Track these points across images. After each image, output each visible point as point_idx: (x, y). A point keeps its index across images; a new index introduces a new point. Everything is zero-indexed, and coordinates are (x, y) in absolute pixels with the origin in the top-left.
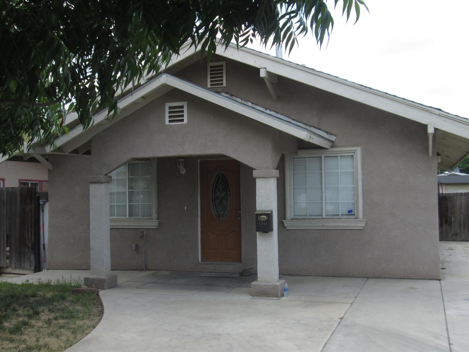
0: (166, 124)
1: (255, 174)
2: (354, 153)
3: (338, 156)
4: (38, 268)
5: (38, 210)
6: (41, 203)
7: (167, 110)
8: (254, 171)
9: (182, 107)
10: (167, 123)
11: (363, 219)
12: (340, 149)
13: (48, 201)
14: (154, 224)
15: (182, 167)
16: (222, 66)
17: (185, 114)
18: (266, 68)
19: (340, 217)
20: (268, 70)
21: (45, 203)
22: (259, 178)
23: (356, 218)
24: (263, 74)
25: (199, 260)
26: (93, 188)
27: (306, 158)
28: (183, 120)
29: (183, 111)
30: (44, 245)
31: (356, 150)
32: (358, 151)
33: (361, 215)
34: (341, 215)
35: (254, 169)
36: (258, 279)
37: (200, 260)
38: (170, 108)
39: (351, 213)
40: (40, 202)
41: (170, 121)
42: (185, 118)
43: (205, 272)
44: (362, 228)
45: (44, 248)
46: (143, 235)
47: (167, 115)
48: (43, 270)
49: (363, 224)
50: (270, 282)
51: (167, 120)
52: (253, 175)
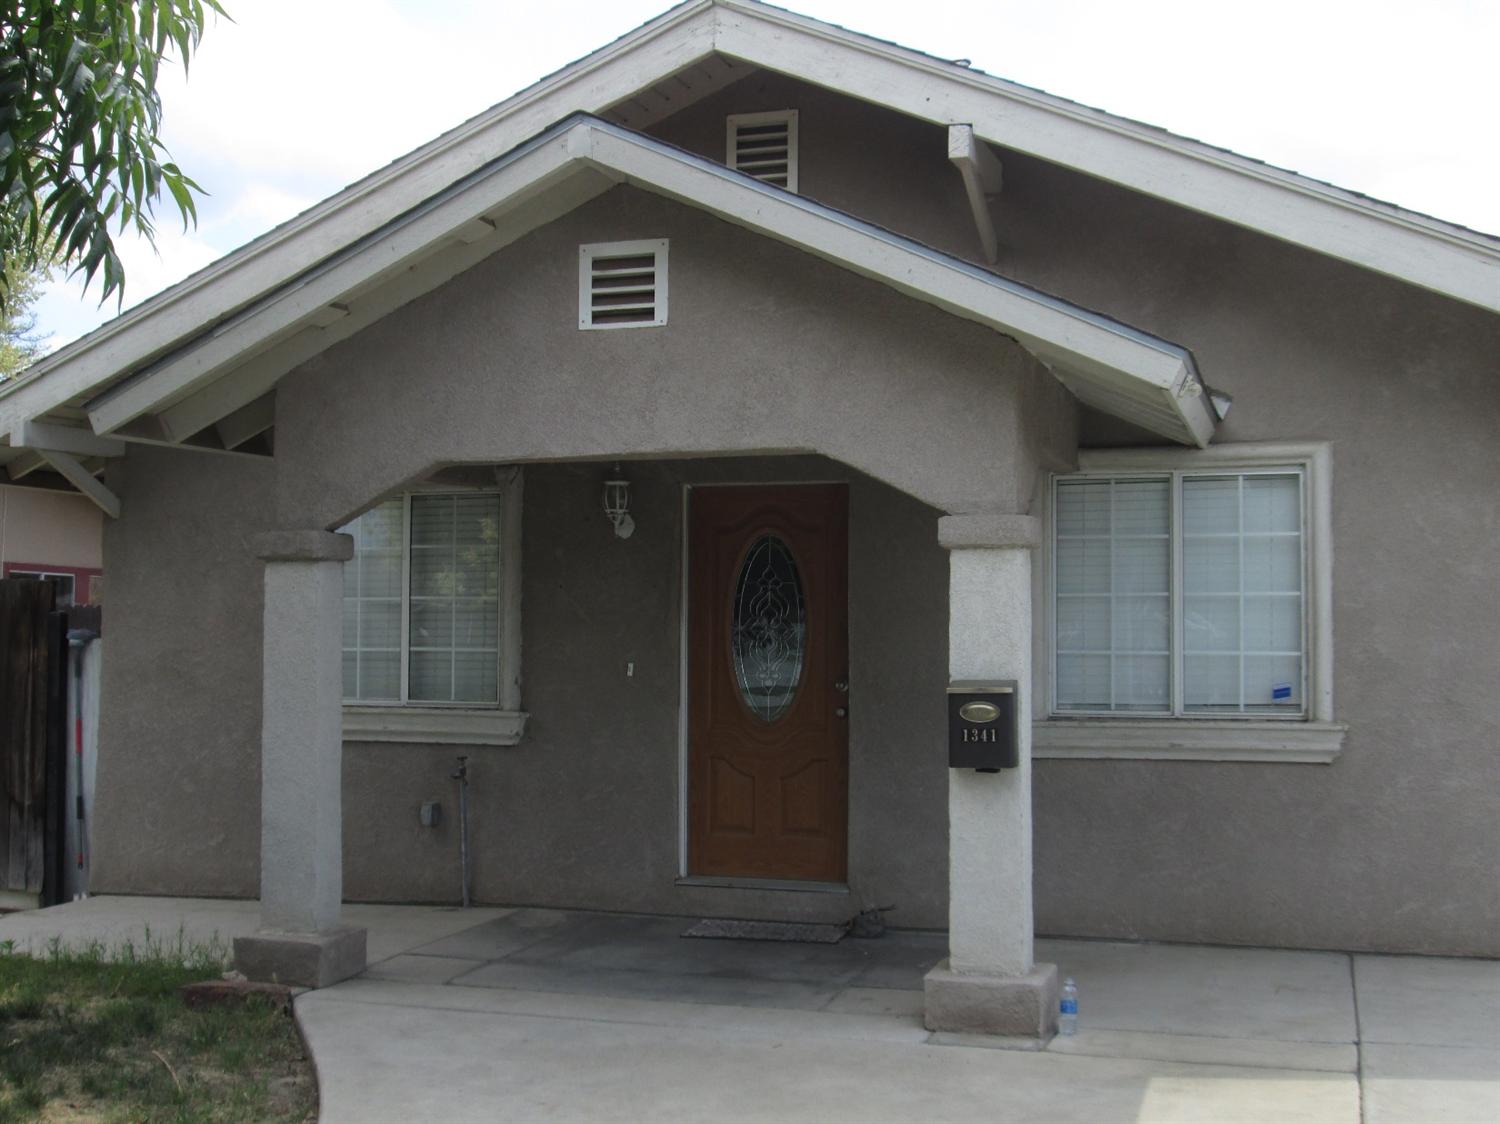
0: (582, 327)
1: (947, 531)
2: (1303, 465)
3: (1235, 478)
4: (55, 891)
5: (61, 666)
6: (72, 642)
7: (586, 274)
8: (942, 522)
9: (649, 260)
10: (585, 322)
11: (1335, 721)
12: (1246, 450)
13: (98, 635)
14: (504, 728)
15: (621, 511)
16: (783, 128)
17: (661, 287)
18: (970, 125)
19: (1242, 713)
20: (979, 132)
21: (87, 641)
22: (962, 548)
23: (1306, 721)
24: (959, 148)
25: (678, 871)
26: (278, 581)
27: (1107, 482)
28: (649, 314)
29: (650, 278)
30: (80, 801)
31: (1309, 456)
32: (1321, 457)
33: (1326, 709)
34: (1246, 705)
35: (944, 513)
36: (953, 961)
37: (683, 871)
38: (597, 264)
39: (1283, 700)
40: (68, 636)
41: (597, 317)
42: (661, 307)
43: (705, 918)
44: (1328, 760)
45: (81, 814)
46: (463, 772)
47: (586, 291)
48: (76, 898)
49: (1334, 744)
50: (1000, 975)
51: (586, 310)
52: (940, 538)
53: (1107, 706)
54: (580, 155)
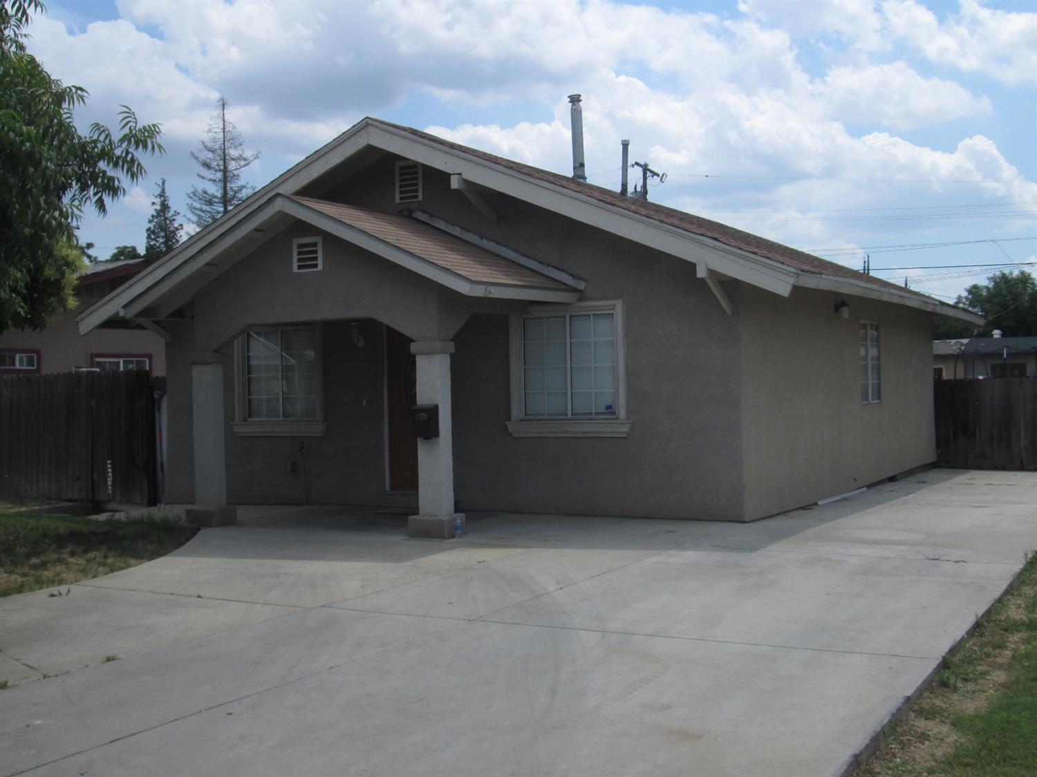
1: (414, 348)
2: (614, 309)
3: (589, 315)
4: (153, 501)
5: (152, 407)
6: (156, 396)
7: (295, 251)
8: (412, 345)
9: (315, 245)
10: (295, 270)
11: (627, 419)
12: (590, 303)
13: (165, 394)
14: (316, 429)
15: (356, 336)
16: (417, 167)
17: (320, 255)
18: (460, 174)
19: (593, 416)
20: (464, 177)
21: (162, 396)
23: (616, 419)
24: (455, 184)
25: (385, 488)
26: (197, 371)
28: (316, 266)
29: (316, 252)
30: (162, 465)
31: (615, 305)
32: (619, 305)
33: (622, 413)
34: (596, 413)
35: (413, 341)
36: (420, 511)
37: (388, 488)
38: (300, 246)
39: (609, 411)
40: (154, 394)
41: (300, 267)
42: (320, 262)
44: (624, 435)
45: (162, 470)
46: (302, 448)
47: (295, 257)
48: (159, 505)
49: (626, 429)
50: (436, 516)
51: (295, 264)
52: (411, 351)
53: (544, 414)
54: (279, 210)
